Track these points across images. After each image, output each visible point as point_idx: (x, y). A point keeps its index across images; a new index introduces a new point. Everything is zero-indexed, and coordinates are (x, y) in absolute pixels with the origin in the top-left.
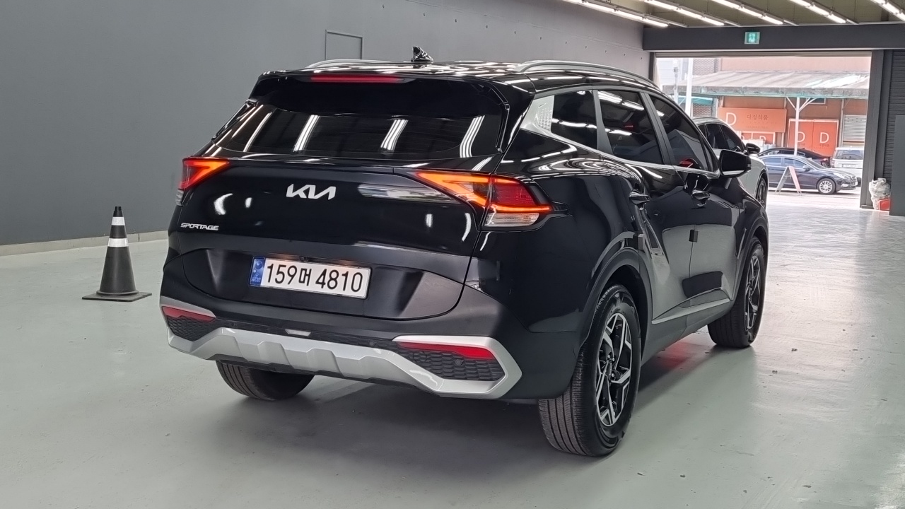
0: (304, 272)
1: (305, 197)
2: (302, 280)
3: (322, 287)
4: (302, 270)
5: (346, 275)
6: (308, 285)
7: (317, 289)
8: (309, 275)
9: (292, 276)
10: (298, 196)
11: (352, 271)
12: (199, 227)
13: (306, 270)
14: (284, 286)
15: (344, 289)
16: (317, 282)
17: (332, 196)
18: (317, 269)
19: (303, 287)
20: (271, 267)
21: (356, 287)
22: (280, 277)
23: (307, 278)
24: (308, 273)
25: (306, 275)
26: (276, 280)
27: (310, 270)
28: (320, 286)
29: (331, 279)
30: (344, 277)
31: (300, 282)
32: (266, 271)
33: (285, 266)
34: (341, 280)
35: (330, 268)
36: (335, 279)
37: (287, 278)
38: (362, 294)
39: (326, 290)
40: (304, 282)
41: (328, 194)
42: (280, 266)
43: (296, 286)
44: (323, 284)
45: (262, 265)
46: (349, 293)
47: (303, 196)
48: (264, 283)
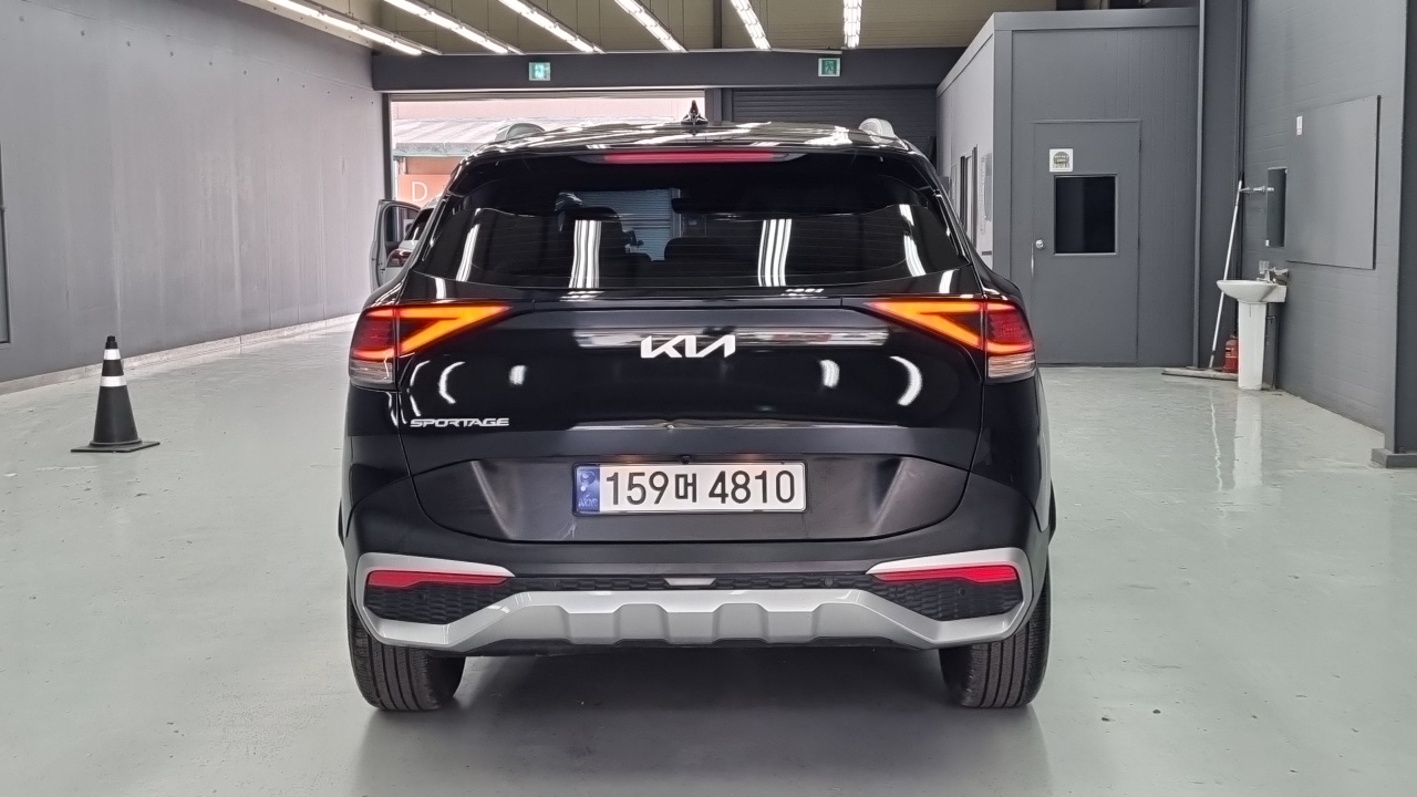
0: (682, 480)
1: (678, 355)
2: (682, 493)
3: (723, 501)
4: (678, 477)
5: (763, 477)
6: (694, 500)
7: (715, 505)
8: (694, 484)
9: (662, 489)
10: (664, 356)
11: (773, 469)
12: (461, 423)
13: (685, 476)
14: (649, 506)
15: (765, 500)
16: (712, 494)
17: (730, 350)
18: (707, 474)
19: (686, 505)
20: (614, 478)
21: (785, 494)
22: (636, 494)
23: (690, 489)
24: (690, 480)
25: (687, 485)
26: (630, 498)
27: (694, 476)
28: (720, 499)
29: (737, 486)
30: (760, 481)
31: (678, 496)
32: (605, 488)
33: (642, 474)
34: (755, 486)
35: (730, 469)
36: (745, 486)
37: (652, 494)
38: (799, 504)
39: (730, 505)
40: (685, 496)
41: (721, 350)
42: (632, 475)
43: (670, 504)
44: (723, 496)
45: (596, 476)
46: (773, 505)
47: (674, 354)
48: (606, 506)
